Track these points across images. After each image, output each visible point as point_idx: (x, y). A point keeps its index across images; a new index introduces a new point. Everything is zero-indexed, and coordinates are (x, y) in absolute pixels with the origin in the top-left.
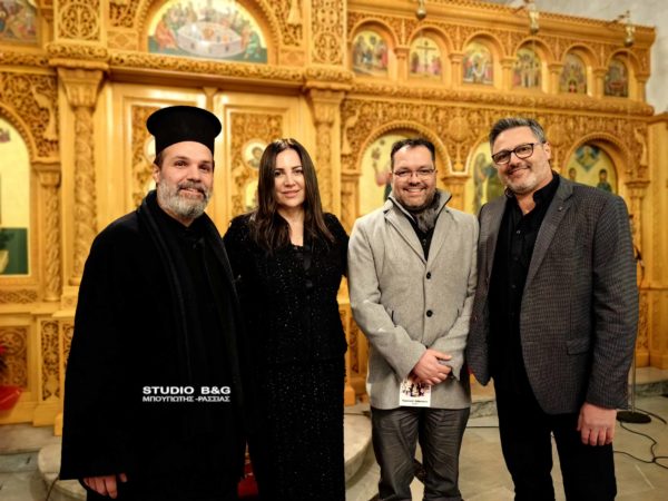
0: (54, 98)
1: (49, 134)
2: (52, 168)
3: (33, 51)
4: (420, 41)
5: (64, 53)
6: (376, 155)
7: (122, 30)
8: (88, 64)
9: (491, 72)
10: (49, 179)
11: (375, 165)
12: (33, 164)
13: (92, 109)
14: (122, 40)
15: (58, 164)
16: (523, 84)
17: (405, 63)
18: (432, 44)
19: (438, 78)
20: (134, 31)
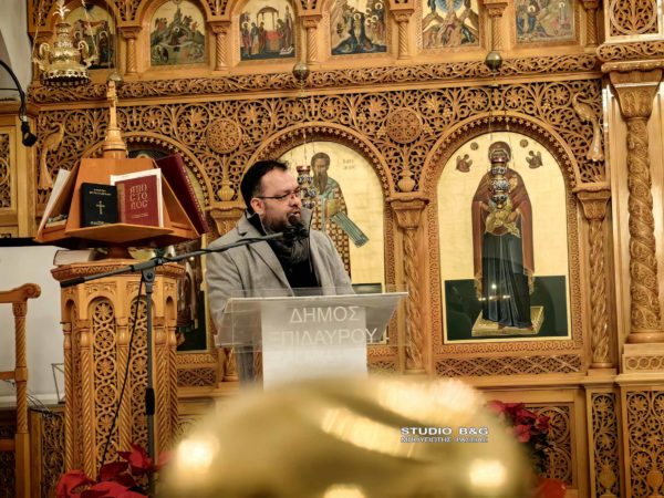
0: (597, 107)
2: (598, 196)
5: (618, 55)
8: (647, 63)
10: (593, 210)
13: (646, 117)
15: (607, 190)
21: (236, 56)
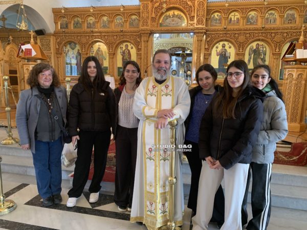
0: (141, 39)
1: (140, 47)
3: (137, 29)
4: (233, 14)
5: (142, 30)
6: (217, 48)
7: (154, 23)
8: (146, 32)
9: (257, 20)
10: (139, 57)
11: (217, 51)
12: (137, 54)
13: (147, 41)
14: (153, 26)
15: (141, 54)
16: (269, 22)
17: (227, 21)
18: (237, 14)
19: (238, 24)
20: (156, 23)
21: (86, 28)
